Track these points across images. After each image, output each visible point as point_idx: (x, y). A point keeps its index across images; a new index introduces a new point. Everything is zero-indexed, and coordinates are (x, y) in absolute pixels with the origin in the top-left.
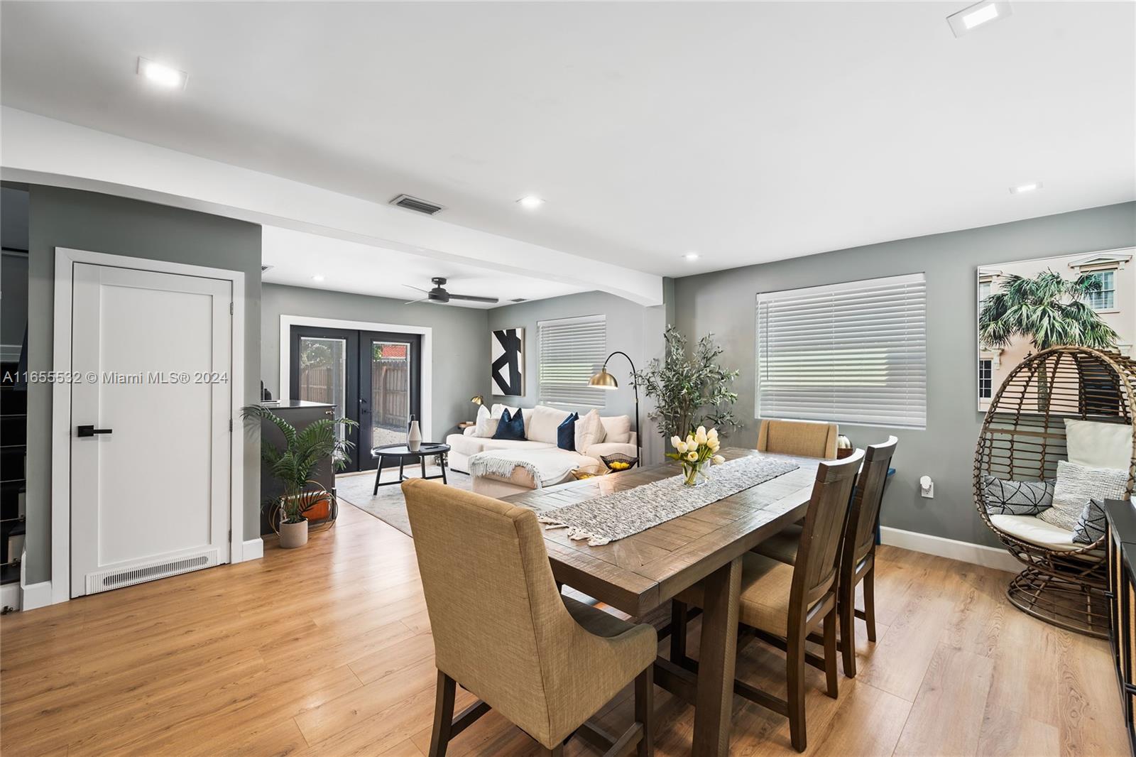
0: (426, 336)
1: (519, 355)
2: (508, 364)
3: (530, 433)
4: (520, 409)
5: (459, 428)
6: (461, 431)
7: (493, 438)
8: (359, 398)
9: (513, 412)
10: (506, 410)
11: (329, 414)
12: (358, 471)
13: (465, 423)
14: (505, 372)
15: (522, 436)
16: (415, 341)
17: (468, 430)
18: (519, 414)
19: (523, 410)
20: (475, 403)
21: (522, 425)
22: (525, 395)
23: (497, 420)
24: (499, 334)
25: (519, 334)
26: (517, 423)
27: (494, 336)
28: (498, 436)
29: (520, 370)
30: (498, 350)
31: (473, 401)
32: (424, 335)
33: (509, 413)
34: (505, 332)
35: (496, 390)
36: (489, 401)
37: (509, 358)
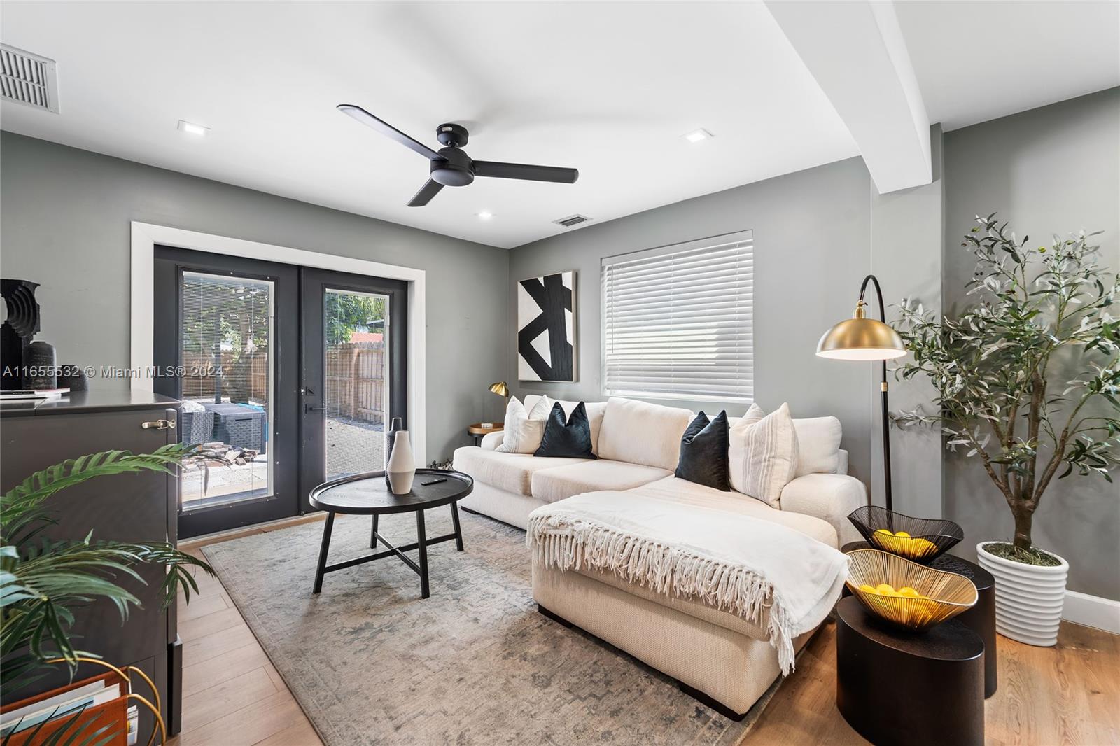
0: (416, 284)
1: (569, 316)
2: (546, 332)
3: (602, 448)
4: (581, 405)
5: (470, 434)
6: (476, 441)
7: (537, 454)
8: (299, 387)
9: (569, 408)
10: (557, 406)
12: (299, 513)
13: (479, 426)
14: (542, 344)
15: (586, 452)
16: (397, 292)
17: (487, 441)
18: (580, 412)
19: (586, 405)
20: (496, 394)
21: (587, 432)
22: (578, 380)
23: (541, 422)
24: (531, 286)
25: (567, 281)
26: (580, 428)
27: (521, 289)
28: (544, 451)
29: (570, 339)
30: (529, 310)
31: (492, 390)
32: (412, 282)
33: (562, 410)
34: (541, 280)
35: (526, 372)
36: (523, 389)
37: (550, 320)
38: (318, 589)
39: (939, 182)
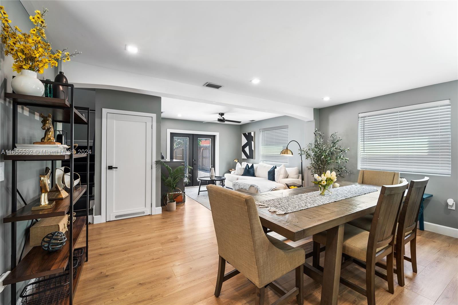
0: (217, 136)
1: (253, 143)
2: (248, 146)
3: (256, 174)
5: (229, 171)
6: (230, 172)
7: (242, 175)
8: (193, 159)
9: (250, 165)
10: (247, 164)
11: (183, 164)
12: (193, 186)
13: (231, 169)
14: (247, 149)
15: (253, 175)
16: (213, 138)
17: (232, 172)
18: (252, 166)
19: (254, 164)
20: (235, 162)
21: (254, 170)
22: (255, 159)
23: (244, 168)
24: (245, 135)
25: (252, 134)
26: (252, 170)
27: (243, 135)
28: (244, 175)
29: (253, 149)
30: (244, 141)
31: (235, 161)
32: (216, 135)
33: (248, 166)
34: (247, 133)
35: (244, 157)
36: (241, 161)
37: (249, 144)
38: (199, 194)
39: (315, 120)
